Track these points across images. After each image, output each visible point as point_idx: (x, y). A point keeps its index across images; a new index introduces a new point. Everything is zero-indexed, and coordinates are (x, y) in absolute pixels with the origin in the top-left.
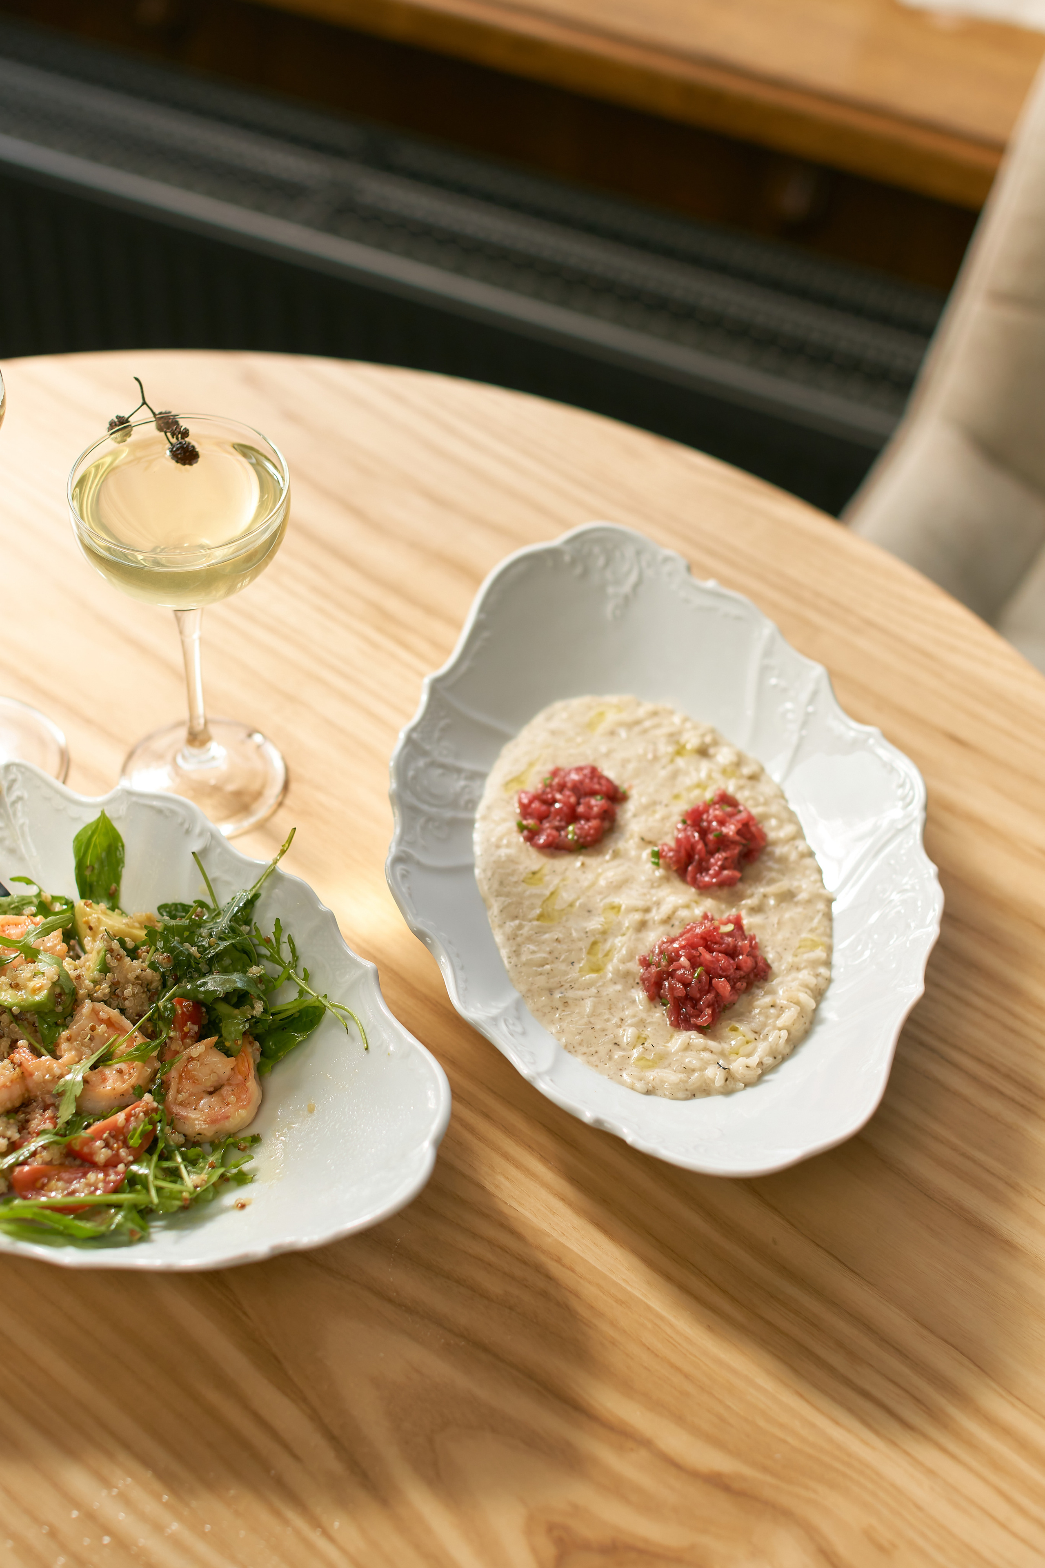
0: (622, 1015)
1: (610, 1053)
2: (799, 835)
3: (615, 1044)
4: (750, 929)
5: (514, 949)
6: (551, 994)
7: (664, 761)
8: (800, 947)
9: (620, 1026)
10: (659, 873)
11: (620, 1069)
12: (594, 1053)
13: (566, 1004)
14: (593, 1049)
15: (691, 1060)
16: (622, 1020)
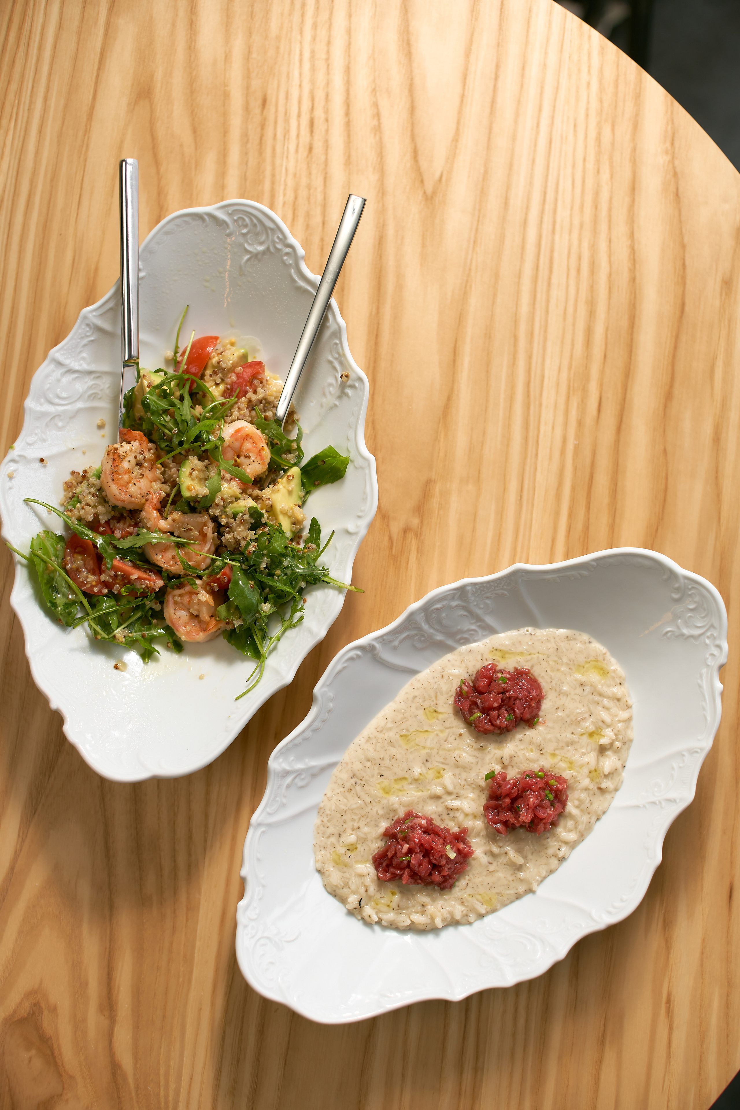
0: (362, 826)
1: (331, 835)
2: (573, 845)
3: (340, 834)
4: (474, 859)
5: (371, 736)
6: (351, 778)
7: (579, 730)
8: (480, 895)
9: (353, 830)
10: (483, 783)
11: (324, 847)
12: (326, 826)
13: (350, 790)
14: (328, 824)
15: (354, 883)
16: (359, 828)
